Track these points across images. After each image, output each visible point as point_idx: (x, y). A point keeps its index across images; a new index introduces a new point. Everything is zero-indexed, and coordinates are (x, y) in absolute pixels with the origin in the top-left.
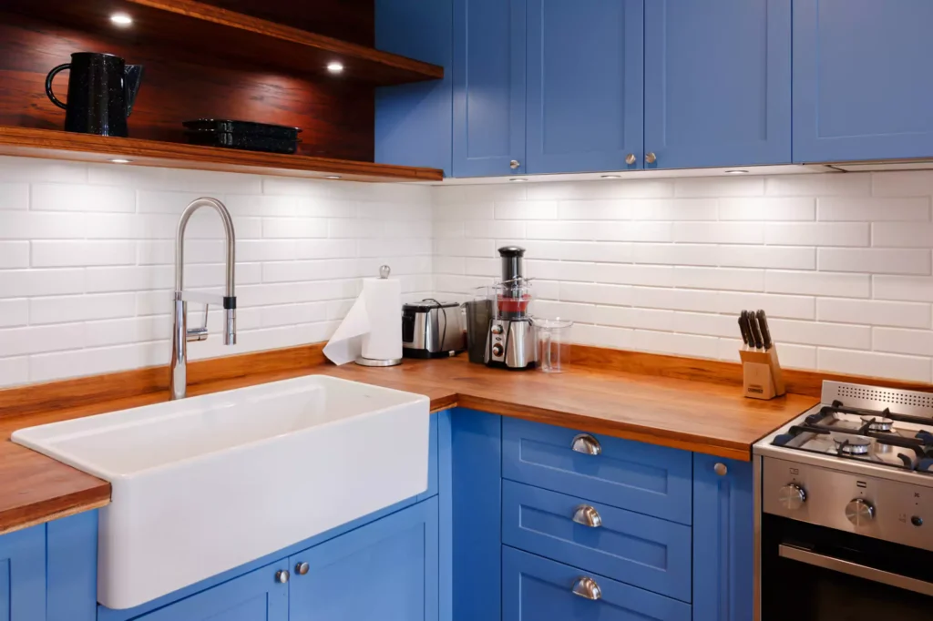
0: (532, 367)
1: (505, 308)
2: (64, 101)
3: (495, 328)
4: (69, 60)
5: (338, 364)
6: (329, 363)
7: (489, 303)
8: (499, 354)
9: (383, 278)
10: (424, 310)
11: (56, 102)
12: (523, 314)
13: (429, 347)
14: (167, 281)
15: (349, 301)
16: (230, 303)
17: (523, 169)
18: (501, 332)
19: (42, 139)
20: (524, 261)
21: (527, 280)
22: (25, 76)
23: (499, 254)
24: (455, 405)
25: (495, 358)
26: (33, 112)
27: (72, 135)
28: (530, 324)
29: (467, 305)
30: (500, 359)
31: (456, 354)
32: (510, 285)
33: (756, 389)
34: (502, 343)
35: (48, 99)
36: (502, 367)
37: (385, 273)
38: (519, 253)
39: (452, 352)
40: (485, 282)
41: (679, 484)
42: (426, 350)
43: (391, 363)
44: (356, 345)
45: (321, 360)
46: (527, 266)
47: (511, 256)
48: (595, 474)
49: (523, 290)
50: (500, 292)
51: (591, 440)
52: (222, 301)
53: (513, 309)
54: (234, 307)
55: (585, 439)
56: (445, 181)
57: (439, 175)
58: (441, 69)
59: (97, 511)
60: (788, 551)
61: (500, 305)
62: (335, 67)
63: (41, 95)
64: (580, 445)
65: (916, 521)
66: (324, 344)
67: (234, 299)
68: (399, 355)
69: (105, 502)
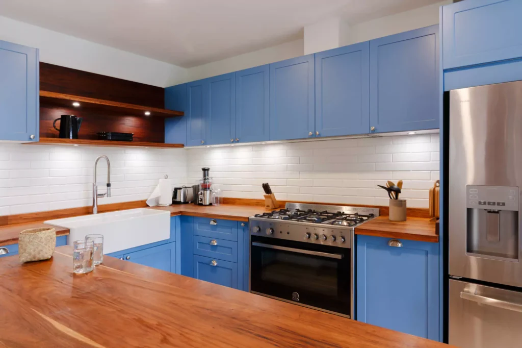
0: (211, 204)
1: (203, 187)
2: (59, 128)
3: (199, 193)
4: (60, 117)
5: (151, 206)
6: (147, 206)
7: (199, 185)
8: (201, 200)
9: (166, 178)
10: (180, 189)
11: (56, 129)
12: (209, 188)
13: (182, 201)
14: (92, 180)
15: (154, 187)
16: (109, 185)
17: (205, 144)
18: (201, 194)
19: (51, 140)
20: (210, 172)
21: (212, 178)
22: (48, 121)
23: (202, 170)
24: (180, 214)
25: (200, 202)
26: (50, 132)
27: (61, 139)
28: (211, 191)
29: (193, 187)
30: (201, 202)
31: (191, 202)
32: (205, 179)
33: (268, 206)
34: (202, 198)
35: (53, 128)
36: (201, 205)
37: (166, 177)
38: (208, 170)
39: (190, 202)
40: (197, 179)
41: (235, 230)
42: (181, 202)
43: (168, 205)
44: (157, 200)
45: (145, 205)
46: (211, 174)
47: (205, 170)
48: (216, 230)
49: (210, 181)
50: (202, 182)
51: (215, 221)
52: (106, 185)
53: (206, 187)
54: (110, 186)
55: (214, 221)
56: (185, 148)
57: (182, 146)
58: (183, 113)
59: (66, 236)
60: (254, 244)
61: (202, 186)
62: (147, 113)
63: (51, 127)
64: (212, 223)
65: (288, 233)
66: (146, 200)
67: (110, 184)
68: (171, 202)
69: (68, 234)
